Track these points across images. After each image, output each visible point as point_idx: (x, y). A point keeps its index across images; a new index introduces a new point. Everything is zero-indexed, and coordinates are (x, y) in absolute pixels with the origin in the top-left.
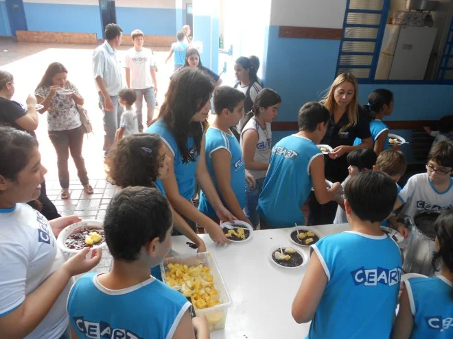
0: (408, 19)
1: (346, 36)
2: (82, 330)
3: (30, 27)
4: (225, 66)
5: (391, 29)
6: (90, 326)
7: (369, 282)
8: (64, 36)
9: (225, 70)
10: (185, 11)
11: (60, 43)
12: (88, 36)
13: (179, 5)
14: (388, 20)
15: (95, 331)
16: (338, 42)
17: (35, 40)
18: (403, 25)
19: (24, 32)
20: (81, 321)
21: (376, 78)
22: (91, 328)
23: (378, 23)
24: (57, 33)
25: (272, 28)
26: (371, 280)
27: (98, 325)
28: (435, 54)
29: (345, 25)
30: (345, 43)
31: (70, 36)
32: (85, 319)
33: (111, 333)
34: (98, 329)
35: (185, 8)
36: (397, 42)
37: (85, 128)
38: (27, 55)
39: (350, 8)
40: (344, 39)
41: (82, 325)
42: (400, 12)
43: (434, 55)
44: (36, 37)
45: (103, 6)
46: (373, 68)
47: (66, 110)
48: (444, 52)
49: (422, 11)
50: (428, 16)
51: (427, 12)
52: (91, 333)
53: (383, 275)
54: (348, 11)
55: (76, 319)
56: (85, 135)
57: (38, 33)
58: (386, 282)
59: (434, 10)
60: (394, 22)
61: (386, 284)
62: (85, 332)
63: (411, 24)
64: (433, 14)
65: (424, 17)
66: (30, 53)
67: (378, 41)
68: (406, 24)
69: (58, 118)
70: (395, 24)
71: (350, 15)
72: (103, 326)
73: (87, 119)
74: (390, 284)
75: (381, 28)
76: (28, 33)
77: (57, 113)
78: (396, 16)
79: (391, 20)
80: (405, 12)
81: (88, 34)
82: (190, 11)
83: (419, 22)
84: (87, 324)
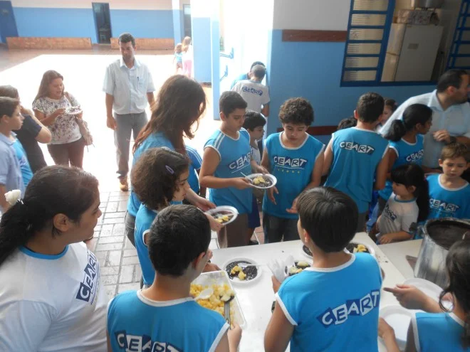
0: (413, 18)
1: (351, 38)
2: (122, 345)
3: (20, 33)
4: (227, 69)
5: (397, 29)
6: (132, 340)
7: (339, 320)
8: (57, 42)
9: (226, 74)
10: (182, 12)
11: (52, 49)
12: (81, 41)
13: (176, 6)
14: (393, 20)
15: (137, 345)
16: (343, 45)
17: (26, 46)
18: (408, 24)
19: (14, 38)
20: (122, 335)
21: (383, 80)
22: (133, 342)
23: (383, 24)
24: (49, 38)
25: (275, 32)
26: (341, 317)
27: (140, 338)
28: (442, 53)
29: (350, 27)
30: (350, 45)
31: (63, 41)
32: (127, 332)
33: (152, 347)
34: (140, 343)
35: (182, 9)
36: (402, 42)
37: (85, 140)
38: (18, 62)
39: (354, 9)
40: (348, 41)
41: (124, 340)
42: (405, 10)
43: (440, 53)
44: (28, 44)
45: (96, 9)
46: (379, 69)
47: (64, 123)
48: (451, 51)
49: (427, 8)
50: (434, 14)
51: (432, 9)
52: (133, 347)
53: (354, 307)
54: (352, 12)
55: (117, 334)
56: (85, 148)
57: (30, 39)
58: (358, 312)
59: (439, 7)
60: (399, 20)
61: (359, 315)
62: (126, 346)
63: (416, 22)
64: (438, 11)
65: (430, 15)
66: (22, 61)
67: (384, 42)
68: (411, 23)
69: (57, 131)
70: (401, 23)
71: (354, 16)
72: (145, 340)
73: (87, 131)
74: (363, 314)
75: (386, 29)
76: (19, 39)
77: (56, 127)
78: (401, 15)
79: (396, 18)
80: (411, 10)
81: (82, 38)
82: (187, 11)
83: (425, 20)
84: (129, 338)
